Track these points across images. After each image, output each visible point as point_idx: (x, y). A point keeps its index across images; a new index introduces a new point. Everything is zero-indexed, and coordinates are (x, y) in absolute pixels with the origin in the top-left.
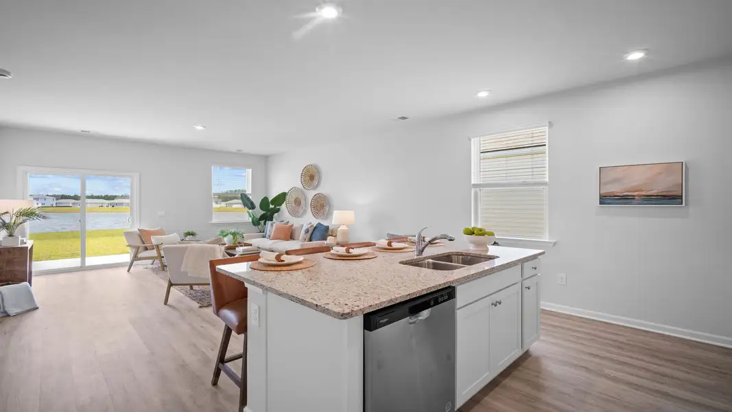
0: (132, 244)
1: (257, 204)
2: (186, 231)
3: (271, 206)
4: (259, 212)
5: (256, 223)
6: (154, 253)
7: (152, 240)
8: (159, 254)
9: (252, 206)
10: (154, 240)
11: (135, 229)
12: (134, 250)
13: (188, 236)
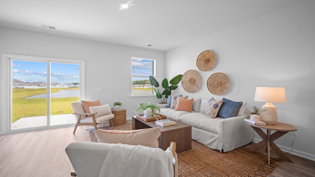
0: (77, 112)
1: (160, 84)
2: (115, 102)
3: (170, 85)
4: (162, 90)
5: (159, 96)
6: (90, 120)
7: (90, 110)
8: (95, 121)
9: (157, 85)
10: (92, 110)
11: (79, 101)
12: (78, 117)
13: (117, 106)
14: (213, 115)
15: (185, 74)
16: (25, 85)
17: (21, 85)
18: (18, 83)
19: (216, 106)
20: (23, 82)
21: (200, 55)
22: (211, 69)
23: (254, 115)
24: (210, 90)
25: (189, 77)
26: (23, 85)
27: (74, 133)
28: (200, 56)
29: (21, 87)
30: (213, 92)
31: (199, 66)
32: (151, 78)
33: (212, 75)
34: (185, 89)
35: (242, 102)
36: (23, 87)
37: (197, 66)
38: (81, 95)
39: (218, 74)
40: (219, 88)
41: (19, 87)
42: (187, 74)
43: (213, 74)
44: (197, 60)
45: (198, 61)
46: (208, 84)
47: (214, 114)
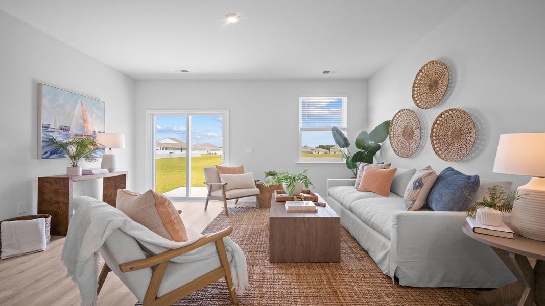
14: (411, 202)
15: (394, 118)
16: (217, 150)
17: (213, 150)
18: (211, 147)
19: (417, 184)
20: (216, 147)
21: (418, 75)
22: (439, 102)
23: (486, 209)
24: (438, 149)
25: (403, 125)
26: (215, 150)
27: (206, 209)
28: (419, 77)
29: (214, 152)
30: (442, 155)
31: (416, 99)
32: (335, 131)
33: (439, 117)
34: (396, 149)
35: (477, 178)
36: (215, 152)
37: (414, 98)
38: (224, 159)
39: (450, 112)
40: (457, 145)
41: (212, 152)
42: (398, 118)
43: (441, 114)
44: (414, 86)
45: (416, 89)
46: (434, 138)
47: (414, 202)
